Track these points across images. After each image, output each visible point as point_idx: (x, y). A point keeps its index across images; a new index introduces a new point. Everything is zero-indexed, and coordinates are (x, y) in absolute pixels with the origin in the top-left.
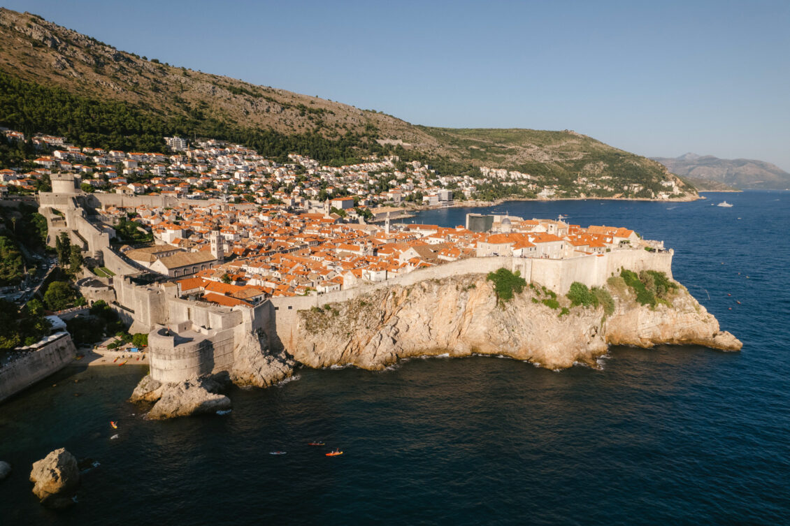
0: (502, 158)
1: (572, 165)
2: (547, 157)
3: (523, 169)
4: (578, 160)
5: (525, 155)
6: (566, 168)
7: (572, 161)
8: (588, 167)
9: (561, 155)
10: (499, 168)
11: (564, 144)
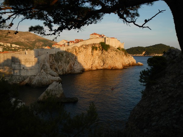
0: (7, 39)
1: (32, 43)
2: (23, 40)
3: (16, 44)
4: (33, 42)
5: (15, 39)
6: (30, 44)
7: (32, 42)
8: (37, 44)
9: (27, 39)
10: (7, 43)
11: (28, 36)
